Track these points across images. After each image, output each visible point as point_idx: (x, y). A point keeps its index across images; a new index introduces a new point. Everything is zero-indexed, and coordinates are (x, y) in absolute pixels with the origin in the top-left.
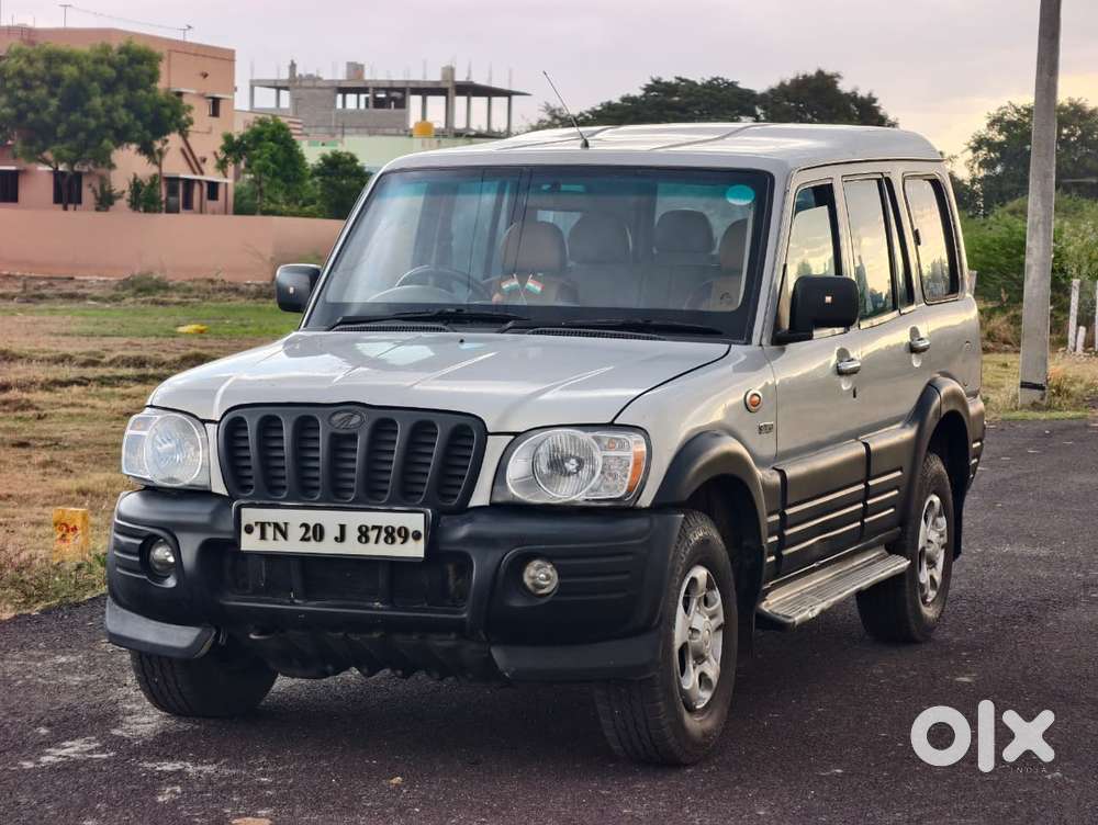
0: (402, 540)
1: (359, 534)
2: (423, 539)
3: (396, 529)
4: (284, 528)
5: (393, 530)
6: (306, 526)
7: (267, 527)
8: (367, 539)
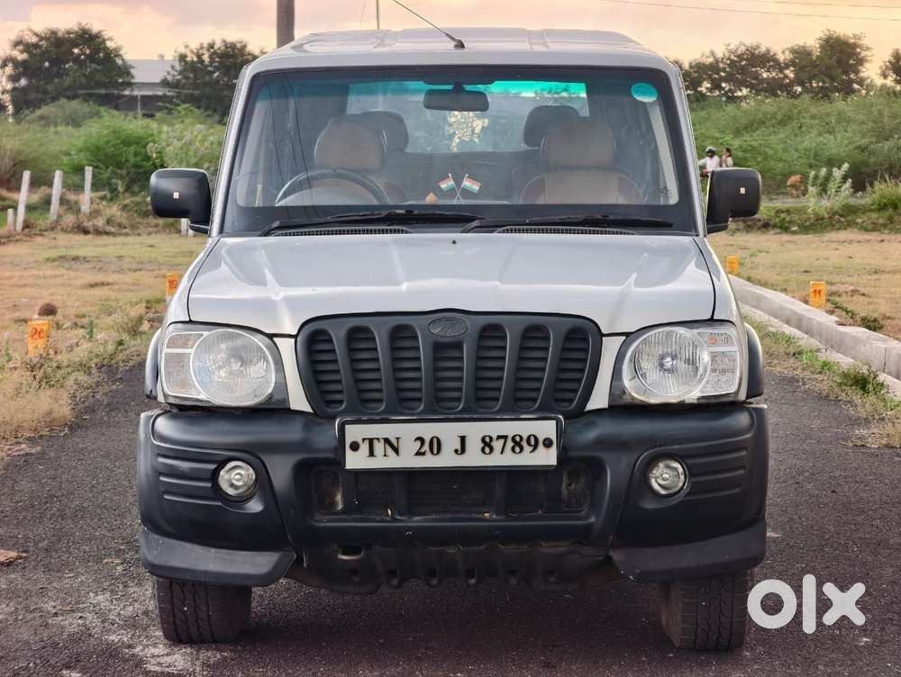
0: (531, 448)
1: (482, 445)
2: (555, 446)
3: (525, 437)
4: (395, 444)
5: (521, 437)
6: (421, 440)
7: (375, 442)
8: (492, 450)
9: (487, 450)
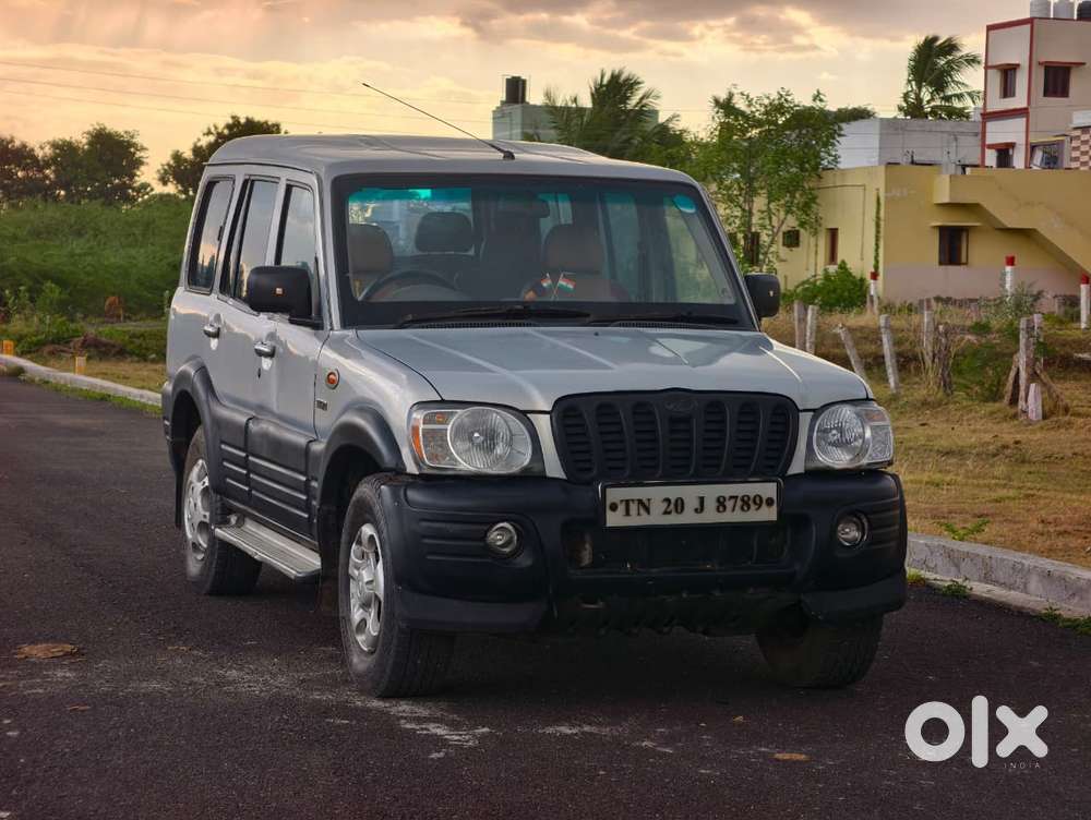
0: (756, 507)
1: (717, 504)
2: (775, 505)
3: (752, 497)
4: (647, 504)
5: (749, 498)
6: (668, 500)
7: (631, 504)
8: (725, 508)
9: (721, 509)
